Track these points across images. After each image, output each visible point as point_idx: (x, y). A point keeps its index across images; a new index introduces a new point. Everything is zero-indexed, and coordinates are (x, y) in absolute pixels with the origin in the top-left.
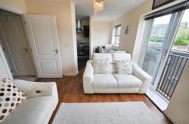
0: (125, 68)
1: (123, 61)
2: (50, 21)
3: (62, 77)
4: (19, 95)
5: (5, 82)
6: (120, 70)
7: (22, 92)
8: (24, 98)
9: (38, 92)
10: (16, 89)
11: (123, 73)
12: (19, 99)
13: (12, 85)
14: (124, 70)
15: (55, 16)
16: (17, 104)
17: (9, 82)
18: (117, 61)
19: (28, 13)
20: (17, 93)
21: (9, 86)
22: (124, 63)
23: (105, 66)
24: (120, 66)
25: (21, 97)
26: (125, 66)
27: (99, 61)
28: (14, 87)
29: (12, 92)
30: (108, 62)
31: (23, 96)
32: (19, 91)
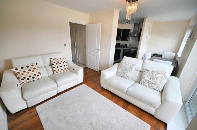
0: (151, 80)
1: (153, 72)
2: (98, 27)
3: (98, 71)
4: (66, 67)
5: (64, 59)
6: (143, 80)
7: (68, 66)
8: (68, 70)
9: (73, 69)
10: (67, 64)
11: (147, 85)
12: (65, 69)
13: (66, 61)
14: (149, 82)
15: (101, 24)
16: (64, 71)
17: (65, 60)
18: (146, 70)
19: (89, 24)
20: (66, 66)
21: (64, 61)
22: (153, 75)
23: (128, 71)
24: (146, 76)
25: (67, 69)
26: (153, 78)
27: (124, 65)
28: (66, 63)
29: (64, 64)
30: (134, 68)
31: (68, 68)
32: (67, 65)
